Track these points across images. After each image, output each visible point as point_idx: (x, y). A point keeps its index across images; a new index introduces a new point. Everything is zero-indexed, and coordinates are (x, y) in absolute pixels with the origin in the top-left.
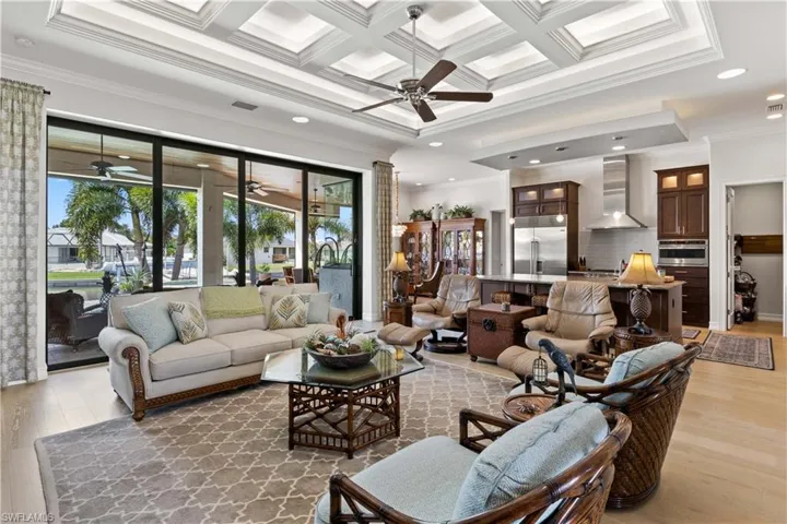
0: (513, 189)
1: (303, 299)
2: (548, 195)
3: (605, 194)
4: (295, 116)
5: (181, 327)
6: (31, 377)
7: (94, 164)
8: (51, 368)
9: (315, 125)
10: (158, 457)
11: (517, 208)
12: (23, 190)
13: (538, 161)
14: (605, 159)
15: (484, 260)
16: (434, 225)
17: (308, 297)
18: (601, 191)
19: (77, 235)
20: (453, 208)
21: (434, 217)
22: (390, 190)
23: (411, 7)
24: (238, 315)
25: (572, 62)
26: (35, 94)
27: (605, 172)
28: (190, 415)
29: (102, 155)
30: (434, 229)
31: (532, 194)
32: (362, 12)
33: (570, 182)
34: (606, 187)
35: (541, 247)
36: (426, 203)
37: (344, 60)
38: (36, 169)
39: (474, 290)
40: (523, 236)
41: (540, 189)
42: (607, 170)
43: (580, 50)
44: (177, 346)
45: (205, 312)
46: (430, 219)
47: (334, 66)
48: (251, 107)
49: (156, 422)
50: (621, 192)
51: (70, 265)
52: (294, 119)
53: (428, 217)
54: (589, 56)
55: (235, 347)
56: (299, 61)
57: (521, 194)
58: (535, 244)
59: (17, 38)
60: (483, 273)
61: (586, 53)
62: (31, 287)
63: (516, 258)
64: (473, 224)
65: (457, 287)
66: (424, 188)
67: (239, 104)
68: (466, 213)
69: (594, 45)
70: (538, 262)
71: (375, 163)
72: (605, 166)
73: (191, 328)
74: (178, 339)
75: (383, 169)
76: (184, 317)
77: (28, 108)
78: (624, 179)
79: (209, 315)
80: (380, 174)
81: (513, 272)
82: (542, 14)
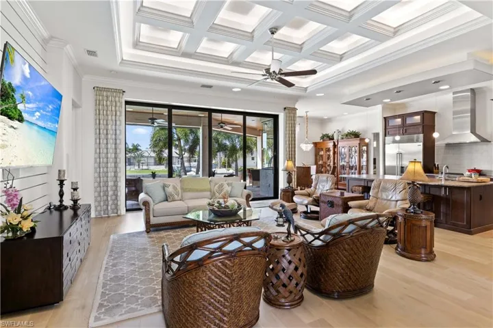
0: (385, 118)
1: (228, 184)
2: (409, 121)
3: (453, 118)
4: (233, 88)
5: (168, 195)
6: (119, 213)
7: (150, 119)
8: (127, 210)
9: (244, 92)
10: (148, 246)
11: (387, 131)
12: (116, 135)
13: (389, 100)
14: (454, 93)
15: (367, 165)
16: (334, 143)
17: (231, 184)
18: (450, 116)
19: (154, 151)
20: (346, 132)
21: (335, 138)
22: (294, 124)
23: (270, 29)
24: (197, 191)
25: (388, 38)
26: (120, 93)
27: (454, 102)
28: (167, 233)
29: (153, 113)
30: (335, 146)
31: (399, 121)
32: (249, 35)
33: (426, 111)
34: (455, 113)
35: (404, 156)
36: (330, 130)
37: (252, 55)
38: (120, 125)
39: (331, 183)
40: (392, 149)
41: (404, 117)
42: (455, 101)
43: (392, 30)
44: (166, 203)
45: (182, 189)
46: (333, 139)
47: (247, 60)
48: (210, 87)
49: (154, 235)
50: (467, 117)
51: (158, 166)
52: (233, 90)
53: (332, 138)
54: (399, 33)
55: (189, 205)
56: (228, 61)
57: (390, 121)
58: (400, 155)
59: (111, 71)
60: (367, 173)
61: (396, 31)
62: (119, 175)
63: (386, 164)
64: (358, 142)
65: (323, 181)
66: (329, 120)
67: (204, 86)
68: (356, 135)
69: (402, 24)
70: (402, 167)
71: (285, 108)
72: (454, 98)
73: (172, 195)
74: (167, 200)
75: (291, 111)
76: (170, 190)
77: (117, 99)
78: (468, 107)
79: (184, 190)
80: (288, 115)
81: (385, 174)
82: (350, 17)
